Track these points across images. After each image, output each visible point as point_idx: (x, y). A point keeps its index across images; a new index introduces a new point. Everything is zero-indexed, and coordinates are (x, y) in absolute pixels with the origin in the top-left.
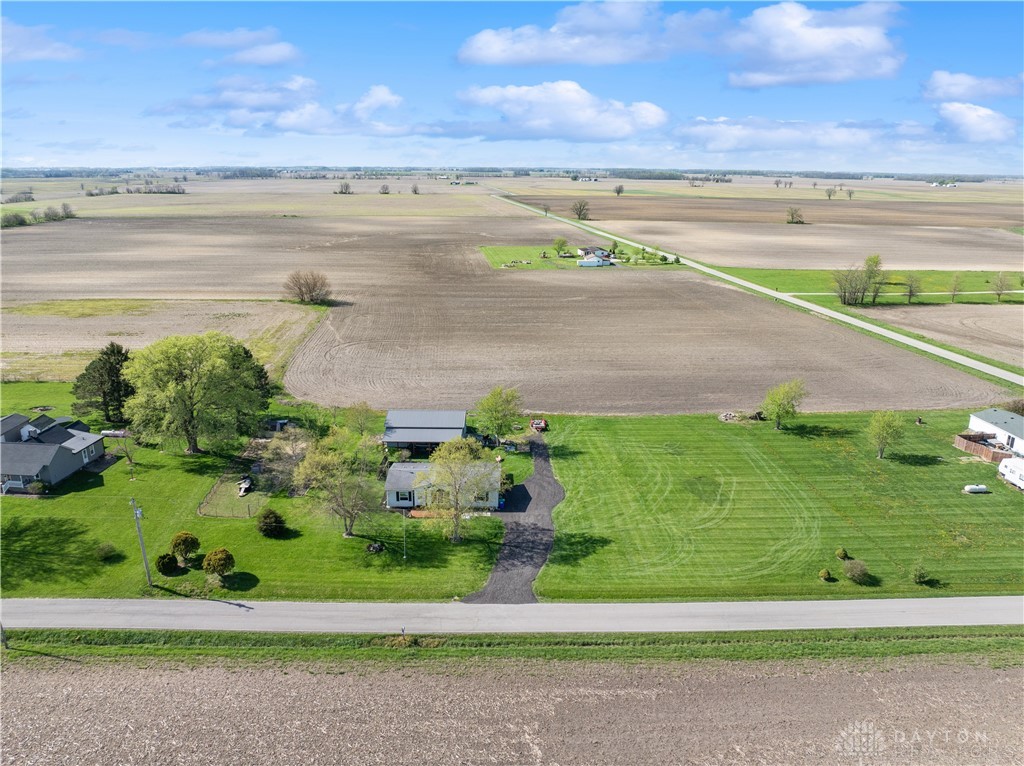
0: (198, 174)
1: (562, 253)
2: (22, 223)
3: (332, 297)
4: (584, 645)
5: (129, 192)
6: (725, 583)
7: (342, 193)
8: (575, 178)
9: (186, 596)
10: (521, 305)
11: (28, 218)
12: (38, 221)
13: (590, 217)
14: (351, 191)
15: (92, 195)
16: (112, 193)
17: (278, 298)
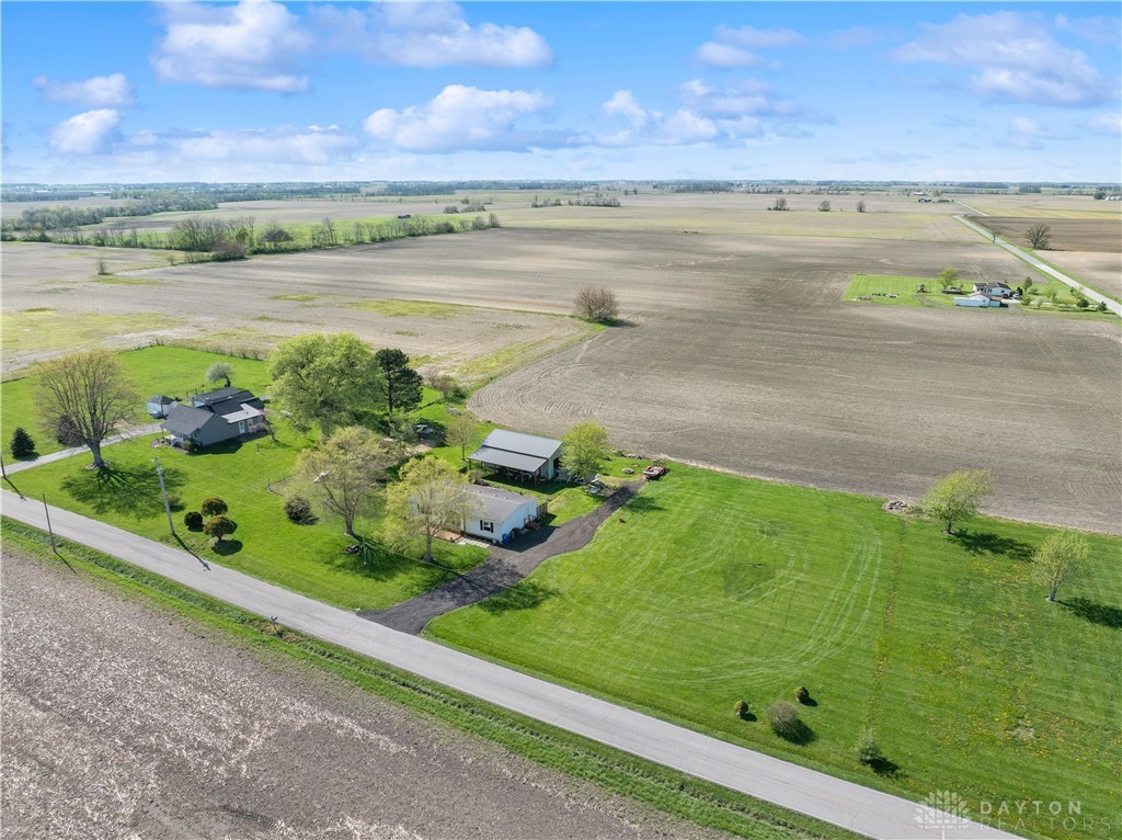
0: (655, 187)
1: (949, 288)
2: (450, 230)
3: (620, 317)
4: (404, 685)
5: (570, 204)
6: (620, 680)
7: (776, 209)
8: (1100, 197)
9: (186, 548)
10: (820, 343)
11: (456, 225)
12: (464, 229)
13: (1051, 245)
14: (787, 207)
15: (536, 206)
16: (555, 205)
17: (570, 314)
